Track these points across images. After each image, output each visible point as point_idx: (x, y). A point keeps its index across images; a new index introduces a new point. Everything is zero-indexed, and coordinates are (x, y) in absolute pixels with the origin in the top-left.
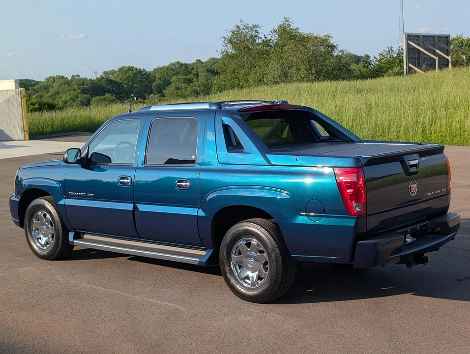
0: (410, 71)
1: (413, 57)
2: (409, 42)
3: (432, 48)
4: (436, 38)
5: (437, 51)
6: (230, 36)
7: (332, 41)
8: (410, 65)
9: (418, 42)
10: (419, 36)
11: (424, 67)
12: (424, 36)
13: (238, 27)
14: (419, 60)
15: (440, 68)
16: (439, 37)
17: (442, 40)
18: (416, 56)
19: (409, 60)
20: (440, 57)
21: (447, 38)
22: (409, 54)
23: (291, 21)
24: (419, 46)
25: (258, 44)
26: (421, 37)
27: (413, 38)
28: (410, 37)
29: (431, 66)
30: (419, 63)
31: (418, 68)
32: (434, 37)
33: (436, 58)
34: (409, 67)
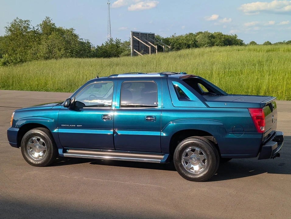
0: (135, 54)
1: (136, 46)
2: (134, 37)
3: (145, 40)
4: (147, 35)
5: (149, 43)
6: (10, 26)
7: (75, 32)
8: (134, 50)
9: (138, 37)
10: (138, 33)
11: (142, 51)
12: (141, 34)
13: (15, 21)
14: (139, 47)
15: (151, 53)
16: (149, 34)
17: (151, 36)
18: (138, 45)
19: (134, 47)
20: (152, 47)
21: (153, 35)
22: (133, 43)
23: (50, 19)
24: (139, 39)
25: (29, 32)
26: (140, 34)
27: (135, 34)
28: (134, 34)
29: (146, 51)
30: (139, 49)
31: (139, 52)
32: (146, 34)
33: (150, 47)
34: (134, 51)
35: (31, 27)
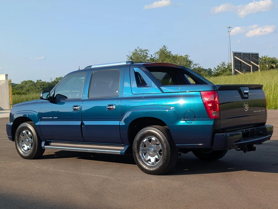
0: (236, 73)
1: (237, 66)
2: (235, 57)
3: (248, 60)
4: (250, 54)
5: (251, 62)
6: (131, 55)
7: (189, 59)
8: (236, 70)
9: (240, 57)
10: (240, 54)
11: (244, 71)
12: (244, 54)
13: (136, 50)
14: (241, 67)
15: (253, 71)
16: (252, 54)
17: (254, 56)
18: (239, 65)
19: (235, 67)
20: (253, 65)
21: (257, 55)
22: (235, 64)
23: (167, 47)
24: (241, 59)
25: (148, 60)
26: (242, 54)
27: (237, 55)
28: (235, 54)
29: (248, 70)
30: (241, 69)
31: (240, 71)
32: (249, 54)
33: (251, 66)
34: (235, 71)
35: (149, 56)
